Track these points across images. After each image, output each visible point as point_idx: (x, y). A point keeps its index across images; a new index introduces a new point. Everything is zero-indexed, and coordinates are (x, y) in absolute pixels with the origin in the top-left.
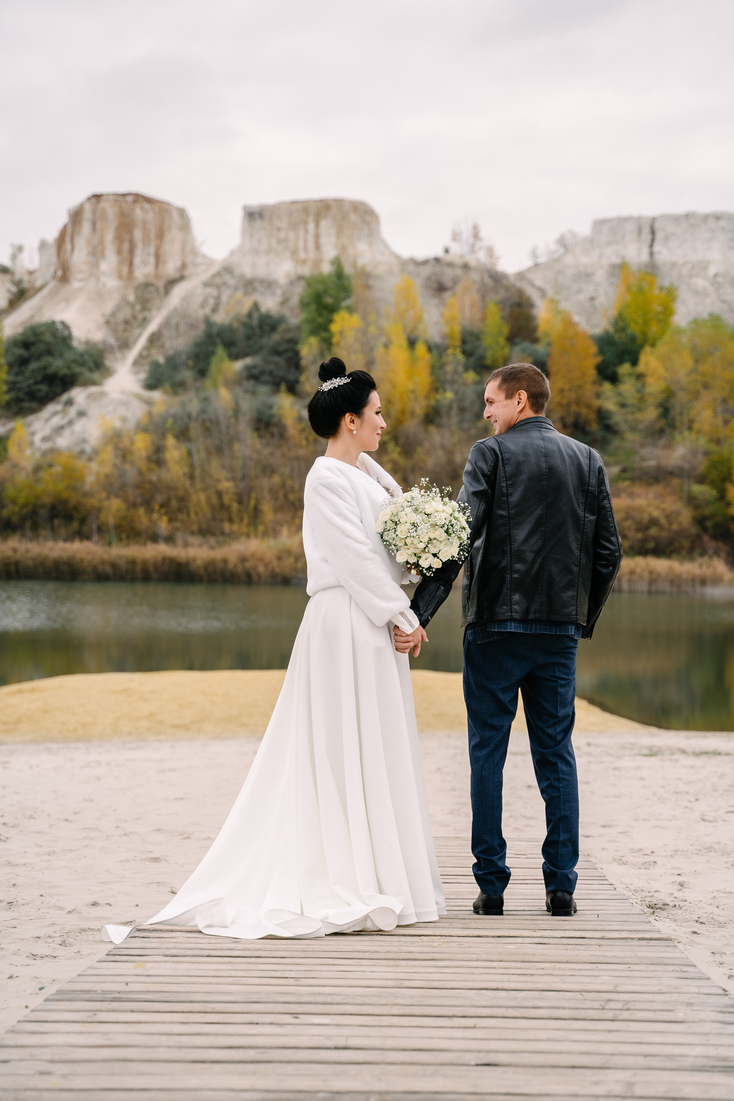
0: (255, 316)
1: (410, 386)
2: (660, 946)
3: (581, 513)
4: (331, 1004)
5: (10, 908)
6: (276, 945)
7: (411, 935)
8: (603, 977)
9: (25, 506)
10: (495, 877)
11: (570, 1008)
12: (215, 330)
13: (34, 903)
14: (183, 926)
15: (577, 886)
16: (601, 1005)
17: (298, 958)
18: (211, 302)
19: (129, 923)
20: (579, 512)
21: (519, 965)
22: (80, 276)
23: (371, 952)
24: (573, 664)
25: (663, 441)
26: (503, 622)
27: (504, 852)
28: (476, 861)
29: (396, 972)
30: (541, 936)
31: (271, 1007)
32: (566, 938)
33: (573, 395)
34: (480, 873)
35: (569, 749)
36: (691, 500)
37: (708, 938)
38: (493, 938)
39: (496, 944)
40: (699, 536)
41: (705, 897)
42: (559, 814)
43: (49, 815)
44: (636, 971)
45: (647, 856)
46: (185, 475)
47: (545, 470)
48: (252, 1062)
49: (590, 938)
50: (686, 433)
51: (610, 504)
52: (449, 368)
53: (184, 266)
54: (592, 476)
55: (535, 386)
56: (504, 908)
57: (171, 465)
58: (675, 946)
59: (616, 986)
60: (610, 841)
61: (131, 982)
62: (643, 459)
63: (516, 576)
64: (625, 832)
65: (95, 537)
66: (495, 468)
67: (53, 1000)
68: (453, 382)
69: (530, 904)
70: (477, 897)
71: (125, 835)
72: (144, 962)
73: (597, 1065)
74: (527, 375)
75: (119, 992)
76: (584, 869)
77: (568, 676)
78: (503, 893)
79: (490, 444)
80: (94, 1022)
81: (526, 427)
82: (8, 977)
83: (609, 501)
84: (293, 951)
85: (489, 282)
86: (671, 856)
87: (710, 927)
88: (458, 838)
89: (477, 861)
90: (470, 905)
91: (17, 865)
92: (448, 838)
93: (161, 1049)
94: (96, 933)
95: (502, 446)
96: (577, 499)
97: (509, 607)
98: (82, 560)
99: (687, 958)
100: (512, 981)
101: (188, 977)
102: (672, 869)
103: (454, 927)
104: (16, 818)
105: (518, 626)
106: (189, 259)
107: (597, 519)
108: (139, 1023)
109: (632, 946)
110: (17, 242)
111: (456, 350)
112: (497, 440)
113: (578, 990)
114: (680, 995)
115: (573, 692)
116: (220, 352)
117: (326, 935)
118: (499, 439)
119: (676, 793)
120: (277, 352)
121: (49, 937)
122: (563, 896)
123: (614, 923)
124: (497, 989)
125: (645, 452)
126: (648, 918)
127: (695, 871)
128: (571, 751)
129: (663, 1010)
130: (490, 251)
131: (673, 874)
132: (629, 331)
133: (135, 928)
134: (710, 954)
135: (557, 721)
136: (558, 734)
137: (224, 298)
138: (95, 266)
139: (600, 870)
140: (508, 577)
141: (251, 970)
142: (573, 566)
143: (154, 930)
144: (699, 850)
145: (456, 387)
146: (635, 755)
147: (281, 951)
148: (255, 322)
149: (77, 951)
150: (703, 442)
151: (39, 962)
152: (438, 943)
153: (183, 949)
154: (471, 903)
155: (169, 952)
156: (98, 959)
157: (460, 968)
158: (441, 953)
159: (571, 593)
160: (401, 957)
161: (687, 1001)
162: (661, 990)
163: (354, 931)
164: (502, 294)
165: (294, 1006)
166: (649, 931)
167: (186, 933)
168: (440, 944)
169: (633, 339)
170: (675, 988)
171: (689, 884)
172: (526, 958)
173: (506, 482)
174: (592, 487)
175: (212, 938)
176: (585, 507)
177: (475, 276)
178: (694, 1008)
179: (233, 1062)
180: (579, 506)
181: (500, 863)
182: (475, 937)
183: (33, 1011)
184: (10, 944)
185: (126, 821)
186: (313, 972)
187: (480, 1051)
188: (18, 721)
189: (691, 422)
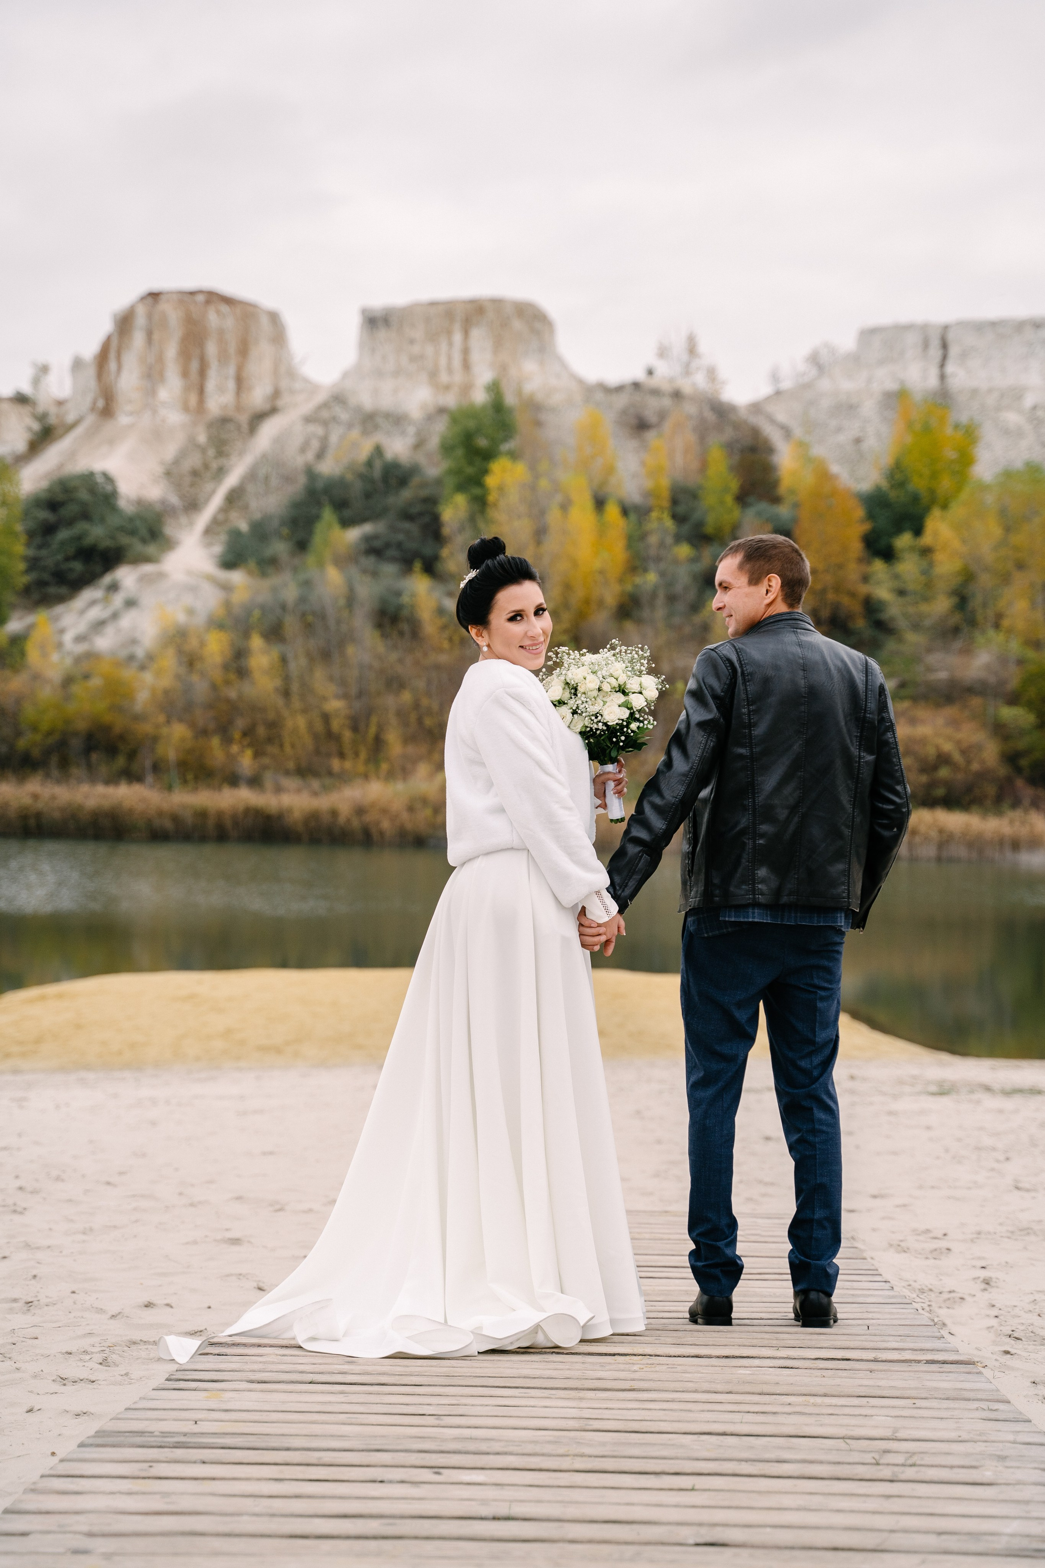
0: (378, 465)
1: (597, 564)
2: (957, 1372)
3: (854, 750)
4: (488, 1454)
5: (29, 1310)
6: (407, 1366)
7: (600, 1354)
8: (877, 1417)
9: (50, 733)
10: (722, 1271)
11: (830, 1463)
12: (320, 485)
13: (62, 1302)
14: (275, 1338)
15: (838, 1283)
16: (874, 1458)
17: (440, 1386)
18: (315, 445)
19: (198, 1333)
20: (852, 749)
21: (756, 1398)
22: (128, 408)
23: (544, 1378)
24: (839, 968)
25: (958, 644)
26: (741, 908)
27: (734, 1235)
28: (693, 1247)
29: (579, 1408)
30: (786, 1357)
31: (401, 1458)
32: (823, 1359)
33: (828, 579)
34: (699, 1264)
35: (830, 1088)
36: (999, 730)
37: (1027, 1361)
38: (718, 1359)
39: (722, 1368)
40: (1009, 780)
41: (1021, 1301)
42: (814, 1182)
43: (83, 1176)
44: (923, 1408)
45: (936, 1241)
46: (277, 690)
47: (803, 690)
48: (375, 1538)
49: (858, 1360)
50: (991, 633)
51: (895, 738)
52: (653, 540)
53: (276, 394)
54: (870, 698)
55: (792, 569)
56: (733, 1315)
57: (257, 675)
58: (980, 1373)
59: (896, 1430)
60: (883, 1218)
61: (201, 1420)
62: (930, 669)
63: (761, 842)
64: (905, 1206)
65: (150, 779)
66: (731, 687)
67: (91, 1445)
68: (658, 559)
69: (770, 1310)
70: (694, 1298)
71: (192, 1205)
72: (220, 1390)
73: (869, 1547)
74: (782, 553)
75: (185, 1435)
76: (847, 1258)
77: (831, 984)
78: (732, 1293)
79: (724, 652)
80: (149, 1478)
81: (776, 627)
82: (26, 1410)
83: (894, 734)
84: (432, 1375)
85: (710, 416)
86: (972, 1241)
87: (1029, 1345)
88: (666, 1212)
89: (695, 1248)
90: (684, 1310)
91: (38, 1248)
92: (652, 1213)
93: (245, 1518)
94: (151, 1346)
95: (741, 654)
96: (849, 731)
97: (750, 886)
98: (131, 811)
99: (998, 1390)
100: (746, 1423)
101: (282, 1413)
102: (973, 1259)
103: (662, 1342)
104: (37, 1180)
105: (763, 913)
106: (284, 384)
107: (877, 761)
108: (214, 1479)
109: (918, 1371)
110: (41, 359)
111: (663, 513)
112: (735, 647)
113: (841, 1436)
114: (988, 1444)
115: (837, 1007)
116: (328, 515)
117: (478, 1353)
118: (738, 644)
119: (978, 1149)
120: (407, 516)
121: (84, 1352)
122: (818, 1298)
123: (891, 1338)
124: (724, 1434)
125: (933, 659)
126: (941, 1331)
127: (1007, 1263)
128: (832, 1092)
129: (963, 1467)
130: (712, 374)
131: (974, 1267)
132: (911, 487)
133: (207, 1341)
134: (1030, 1384)
135: (814, 1048)
136: (815, 1068)
137: (334, 439)
138: (151, 392)
139: (869, 1260)
140: (750, 844)
141: (373, 1404)
142: (843, 827)
143: (233, 1345)
144: (1012, 1232)
145: (662, 566)
146: (919, 1093)
147: (415, 1375)
148: (377, 472)
149: (125, 1373)
150: (1015, 647)
151: (70, 1388)
152: (639, 1366)
153: (276, 1372)
154: (686, 1307)
155: (255, 1377)
156: (154, 1387)
157: (671, 1402)
158: (643, 1380)
159: (840, 867)
160: (586, 1386)
161: (998, 1453)
162: (960, 1437)
163: (519, 1348)
164: (729, 433)
165: (434, 1456)
166: (942, 1351)
167: (280, 1349)
168: (642, 1366)
169: (915, 498)
170: (980, 1435)
171: (997, 1281)
172: (766, 1388)
173: (749, 708)
174: (870, 713)
175: (316, 1356)
176: (860, 742)
177: (691, 409)
178: (1008, 1464)
179: (348, 1537)
180: (851, 741)
181: (728, 1251)
182: (693, 1357)
183: (62, 1461)
184: (29, 1362)
185: (193, 1185)
186: (461, 1407)
187: (700, 1525)
188: (39, 1041)
189: (999, 616)
